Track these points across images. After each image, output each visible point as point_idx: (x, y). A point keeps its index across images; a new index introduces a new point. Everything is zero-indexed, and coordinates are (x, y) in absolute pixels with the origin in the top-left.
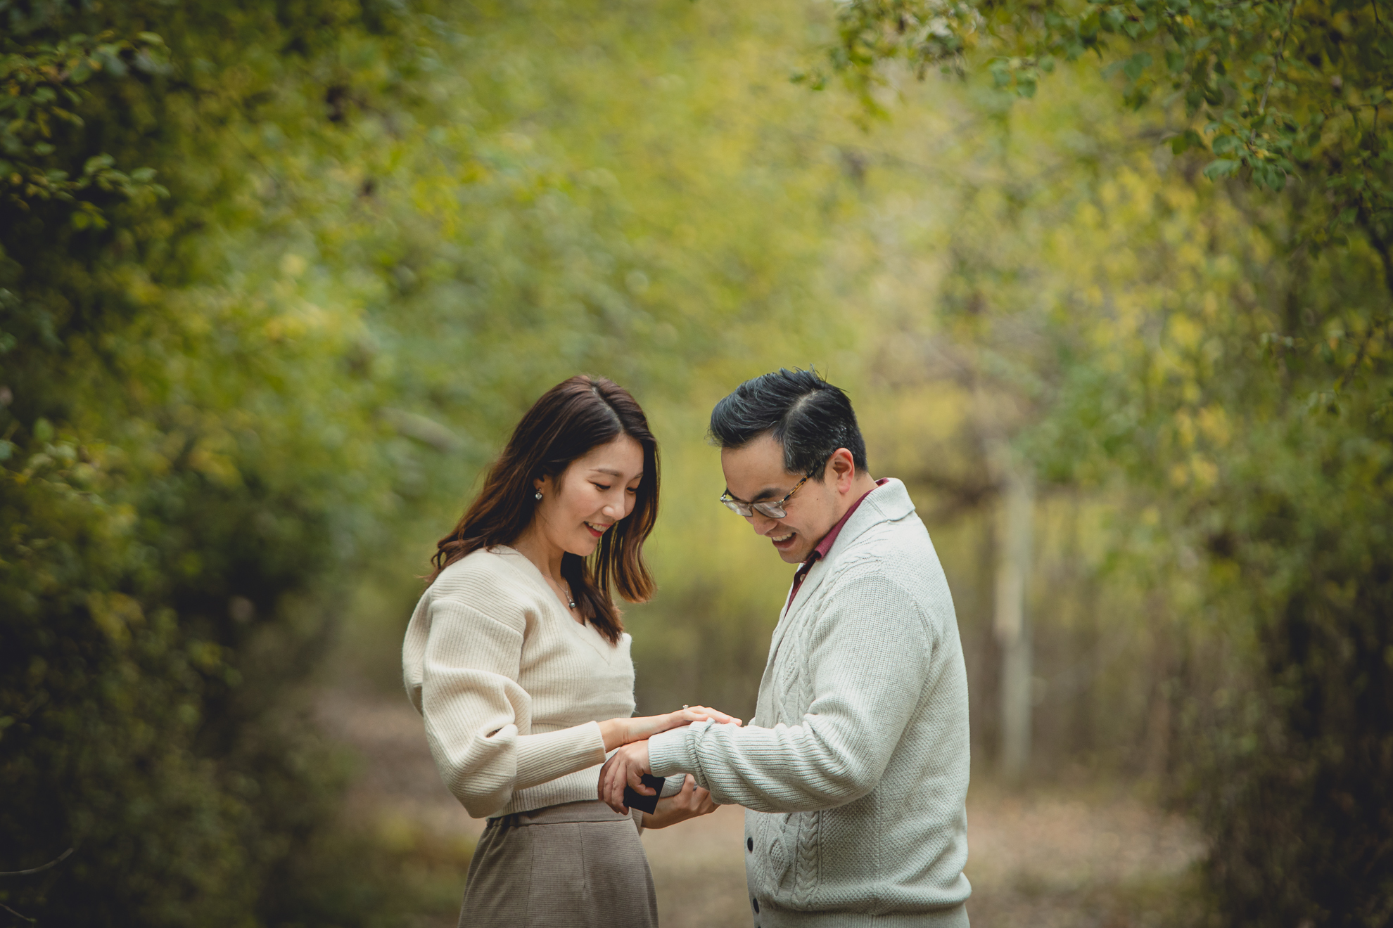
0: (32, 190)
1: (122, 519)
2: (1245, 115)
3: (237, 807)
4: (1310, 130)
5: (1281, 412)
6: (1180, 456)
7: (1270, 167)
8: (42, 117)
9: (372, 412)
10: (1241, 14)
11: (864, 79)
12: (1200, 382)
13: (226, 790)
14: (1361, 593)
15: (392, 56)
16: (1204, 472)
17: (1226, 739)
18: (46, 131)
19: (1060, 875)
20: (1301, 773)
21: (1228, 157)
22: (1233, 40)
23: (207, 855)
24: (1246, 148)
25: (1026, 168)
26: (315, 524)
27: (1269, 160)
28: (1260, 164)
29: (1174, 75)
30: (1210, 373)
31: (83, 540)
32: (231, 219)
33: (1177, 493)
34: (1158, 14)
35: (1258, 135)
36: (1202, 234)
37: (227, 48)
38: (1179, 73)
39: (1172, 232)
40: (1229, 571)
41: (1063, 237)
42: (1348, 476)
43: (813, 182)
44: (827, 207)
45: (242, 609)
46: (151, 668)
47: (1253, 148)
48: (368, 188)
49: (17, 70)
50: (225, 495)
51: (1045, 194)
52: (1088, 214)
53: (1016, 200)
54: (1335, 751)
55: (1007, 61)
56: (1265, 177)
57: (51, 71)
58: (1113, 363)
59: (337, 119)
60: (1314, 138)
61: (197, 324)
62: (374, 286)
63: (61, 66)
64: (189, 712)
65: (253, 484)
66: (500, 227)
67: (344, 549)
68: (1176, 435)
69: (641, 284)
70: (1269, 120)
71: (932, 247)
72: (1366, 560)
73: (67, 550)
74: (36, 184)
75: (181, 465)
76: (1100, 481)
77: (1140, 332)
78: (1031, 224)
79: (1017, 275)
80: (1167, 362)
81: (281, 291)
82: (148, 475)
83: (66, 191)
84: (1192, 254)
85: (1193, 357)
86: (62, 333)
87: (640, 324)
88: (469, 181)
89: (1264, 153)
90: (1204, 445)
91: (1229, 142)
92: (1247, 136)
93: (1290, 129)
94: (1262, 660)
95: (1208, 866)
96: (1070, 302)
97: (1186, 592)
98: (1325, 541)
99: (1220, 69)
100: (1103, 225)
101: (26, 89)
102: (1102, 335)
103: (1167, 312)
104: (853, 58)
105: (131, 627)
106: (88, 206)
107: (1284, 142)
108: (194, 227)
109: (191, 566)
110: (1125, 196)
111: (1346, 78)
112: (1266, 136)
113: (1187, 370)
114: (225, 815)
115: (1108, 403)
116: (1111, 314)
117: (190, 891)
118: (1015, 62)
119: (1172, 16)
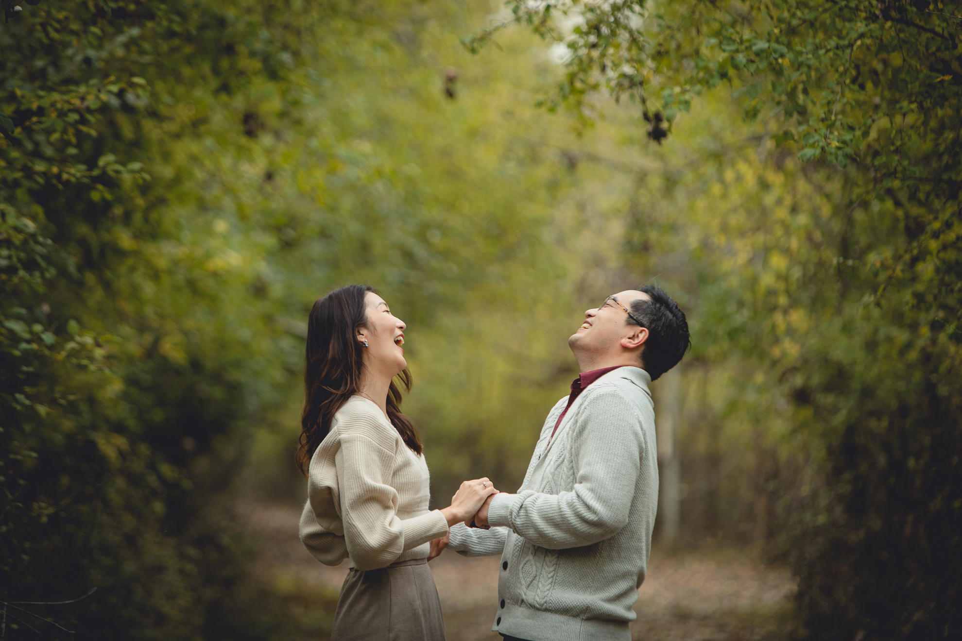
0: (65, 176)
1: (115, 387)
2: (823, 120)
3: (189, 567)
4: (863, 129)
5: (839, 311)
6: (777, 340)
7: (840, 153)
8: (71, 131)
9: (268, 319)
10: (818, 57)
11: (579, 104)
12: (788, 292)
13: (183, 557)
14: (891, 424)
15: (284, 93)
16: (791, 349)
17: (808, 516)
18: (73, 140)
19: (701, 607)
20: (855, 537)
21: (813, 146)
22: (813, 74)
23: (171, 596)
24: (824, 140)
25: (676, 161)
26: (234, 389)
27: (839, 148)
28: (833, 151)
29: (776, 95)
30: (793, 287)
31: (92, 401)
32: (182, 199)
33: (774, 363)
34: (767, 58)
35: (831, 133)
36: (788, 201)
37: (180, 90)
38: (780, 95)
39: (769, 199)
40: (806, 413)
41: (701, 203)
42: (882, 350)
43: (543, 173)
44: (553, 186)
45: (189, 444)
46: (134, 480)
47: (829, 141)
48: (269, 176)
49: (56, 102)
50: (178, 372)
51: (689, 177)
52: (716, 189)
53: (670, 182)
54: (876, 524)
55: (672, 89)
56: (837, 159)
57: (77, 102)
58: (734, 282)
59: (250, 133)
60: (866, 134)
61: (162, 263)
62: (270, 241)
63: (83, 99)
64: (159, 507)
65: (196, 365)
66: (347, 203)
67: (252, 404)
68: (774, 327)
69: (436, 238)
70: (838, 123)
71: (619, 211)
72: (894, 404)
73: (83, 407)
74: (68, 173)
75: (152, 352)
76: (724, 357)
77: (751, 261)
78: (680, 196)
79: (673, 228)
80: (767, 280)
81: (214, 243)
82: (130, 359)
83: (86, 177)
84: (782, 213)
85: (783, 277)
86: (80, 269)
87: (435, 263)
88: (332, 172)
89: (835, 144)
90: (790, 332)
91: (813, 137)
92: (824, 134)
93: (851, 128)
94: (829, 466)
95: (798, 597)
96: (706, 245)
97: (778, 427)
98: (867, 392)
99: (805, 92)
100: (725, 196)
101: (62, 114)
102: (726, 265)
103: (767, 250)
104: (573, 91)
105: (122, 454)
106: (100, 187)
107: (848, 137)
108: (162, 201)
109: (158, 416)
110: (739, 178)
111: (883, 98)
112: (836, 133)
113: (781, 286)
114: (181, 571)
115: (731, 307)
116: (732, 252)
117: (161, 620)
118: (677, 90)
119: (776, 59)
